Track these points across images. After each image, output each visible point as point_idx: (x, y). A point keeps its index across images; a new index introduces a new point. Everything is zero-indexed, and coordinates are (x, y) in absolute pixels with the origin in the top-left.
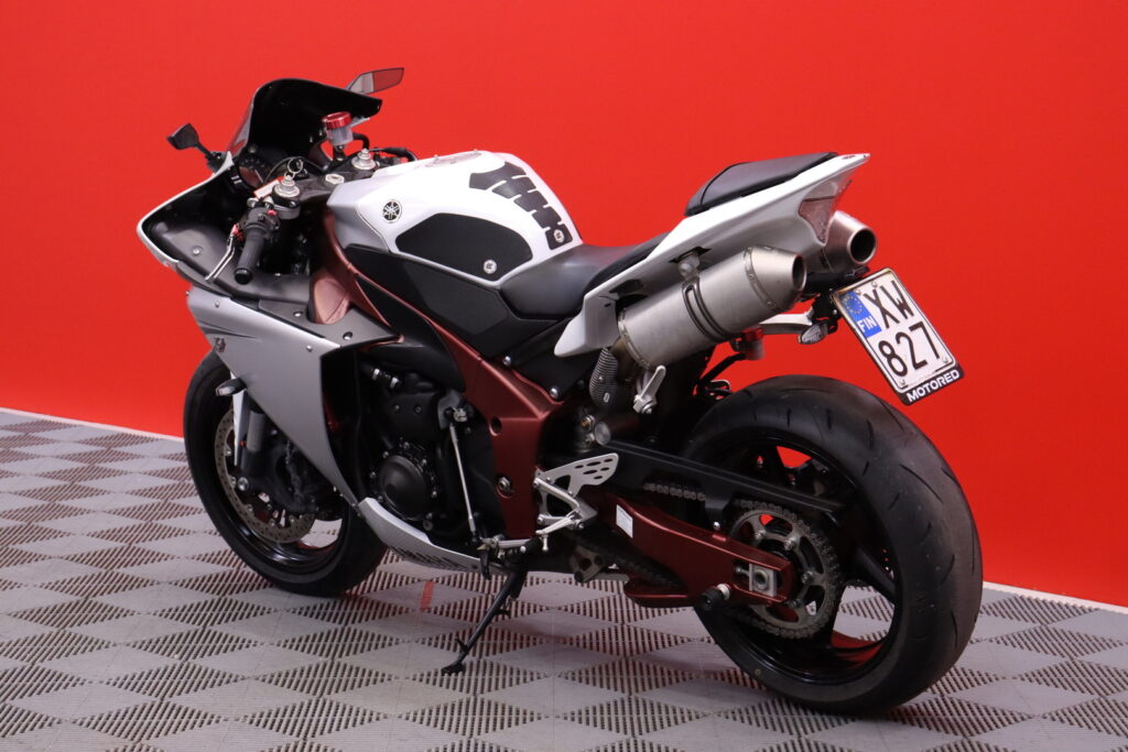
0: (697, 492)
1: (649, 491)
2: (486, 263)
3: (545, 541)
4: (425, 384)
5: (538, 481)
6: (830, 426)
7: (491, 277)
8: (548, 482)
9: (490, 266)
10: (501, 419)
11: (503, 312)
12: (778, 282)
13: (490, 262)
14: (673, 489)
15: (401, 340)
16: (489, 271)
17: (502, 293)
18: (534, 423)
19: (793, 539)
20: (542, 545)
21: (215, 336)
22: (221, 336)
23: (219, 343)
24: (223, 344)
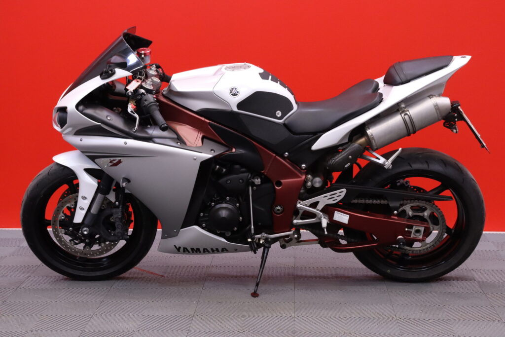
0: (380, 200)
1: (354, 203)
2: (277, 112)
3: (325, 230)
4: (244, 170)
5: (299, 205)
6: (446, 166)
7: (279, 118)
8: (306, 205)
9: (279, 114)
10: (282, 181)
11: (287, 134)
12: (446, 109)
13: (279, 112)
14: (367, 201)
15: (234, 150)
16: (279, 116)
17: (284, 125)
18: (302, 180)
19: (426, 214)
20: (324, 232)
21: (112, 159)
22: (119, 159)
23: (115, 162)
24: (120, 162)
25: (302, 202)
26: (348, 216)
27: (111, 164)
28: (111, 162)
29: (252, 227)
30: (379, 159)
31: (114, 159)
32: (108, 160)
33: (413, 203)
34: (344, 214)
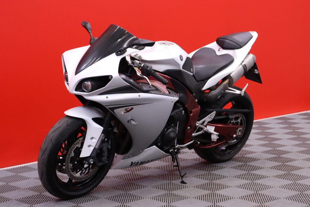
13: (192, 69)
16: (192, 71)
21: (127, 108)
22: (132, 107)
23: (128, 110)
24: (132, 109)
25: (198, 122)
26: (214, 127)
27: (125, 111)
28: (126, 110)
29: (176, 142)
30: (235, 91)
31: (129, 107)
32: (124, 108)
33: (236, 115)
34: (212, 127)
